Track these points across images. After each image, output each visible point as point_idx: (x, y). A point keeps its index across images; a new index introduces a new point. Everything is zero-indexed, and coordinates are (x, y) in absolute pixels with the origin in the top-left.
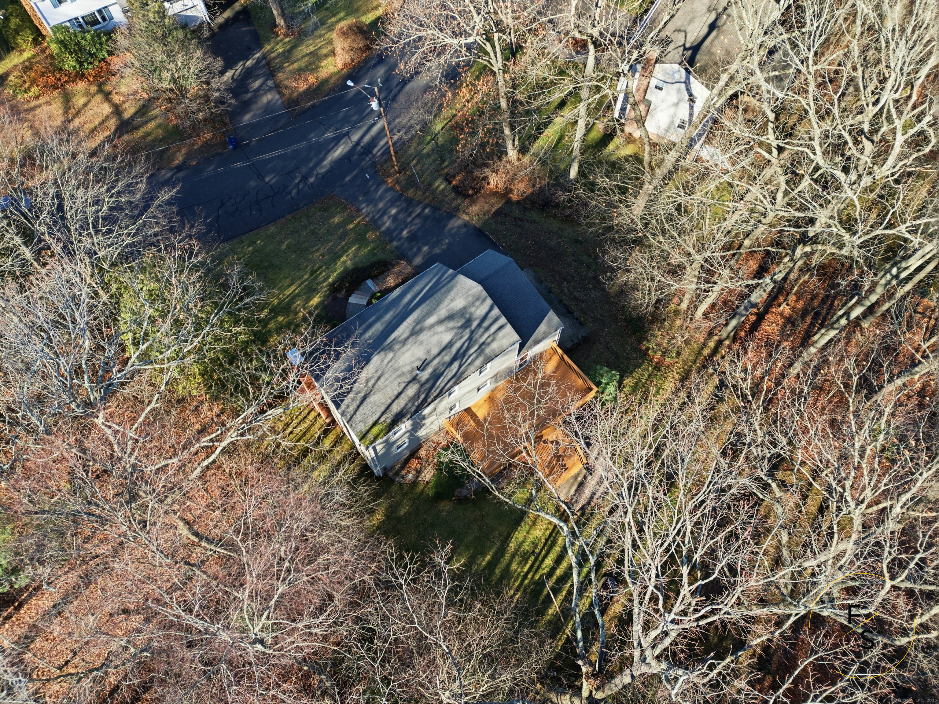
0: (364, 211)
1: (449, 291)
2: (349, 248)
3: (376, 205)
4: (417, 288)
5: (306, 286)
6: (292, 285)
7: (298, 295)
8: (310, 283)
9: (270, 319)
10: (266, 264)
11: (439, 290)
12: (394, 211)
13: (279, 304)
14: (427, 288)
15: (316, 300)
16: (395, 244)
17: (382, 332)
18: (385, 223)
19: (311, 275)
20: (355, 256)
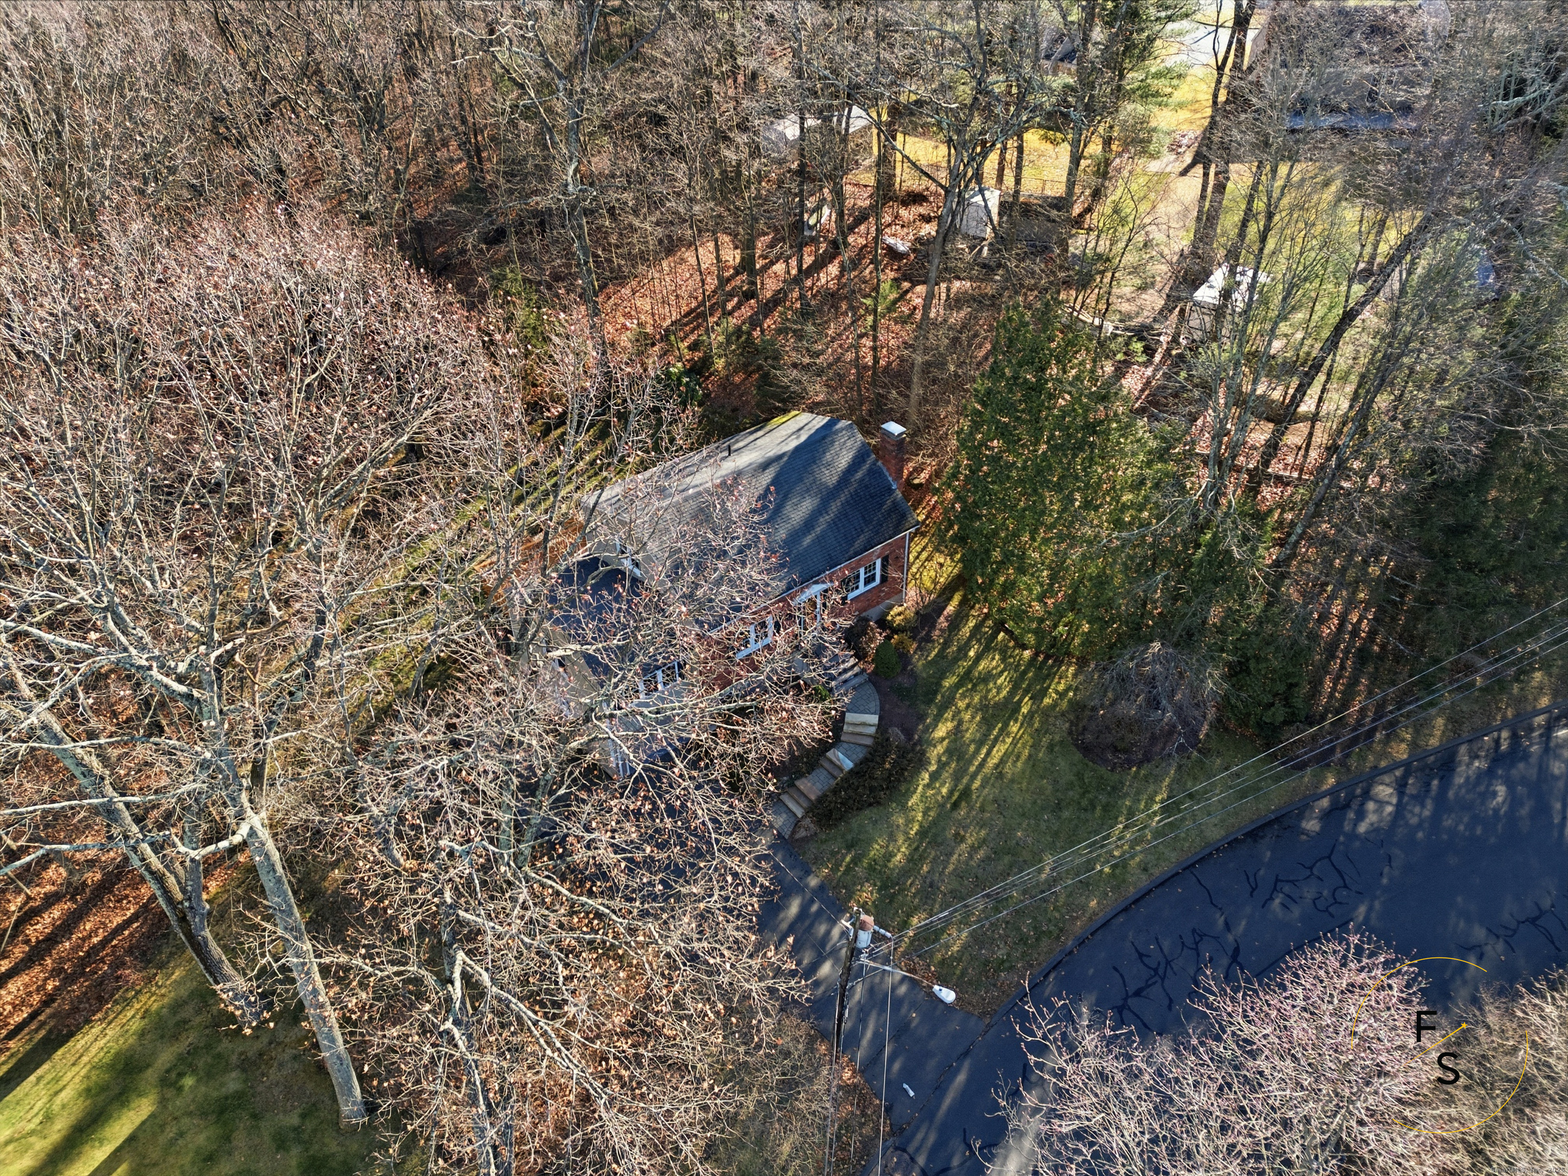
2: (910, 859)
5: (970, 763)
6: (997, 766)
7: (980, 744)
8: (964, 770)
9: (1012, 693)
10: (1066, 814)
13: (1006, 725)
15: (942, 731)
16: (813, 882)
17: (786, 497)
19: (967, 788)
20: (892, 838)
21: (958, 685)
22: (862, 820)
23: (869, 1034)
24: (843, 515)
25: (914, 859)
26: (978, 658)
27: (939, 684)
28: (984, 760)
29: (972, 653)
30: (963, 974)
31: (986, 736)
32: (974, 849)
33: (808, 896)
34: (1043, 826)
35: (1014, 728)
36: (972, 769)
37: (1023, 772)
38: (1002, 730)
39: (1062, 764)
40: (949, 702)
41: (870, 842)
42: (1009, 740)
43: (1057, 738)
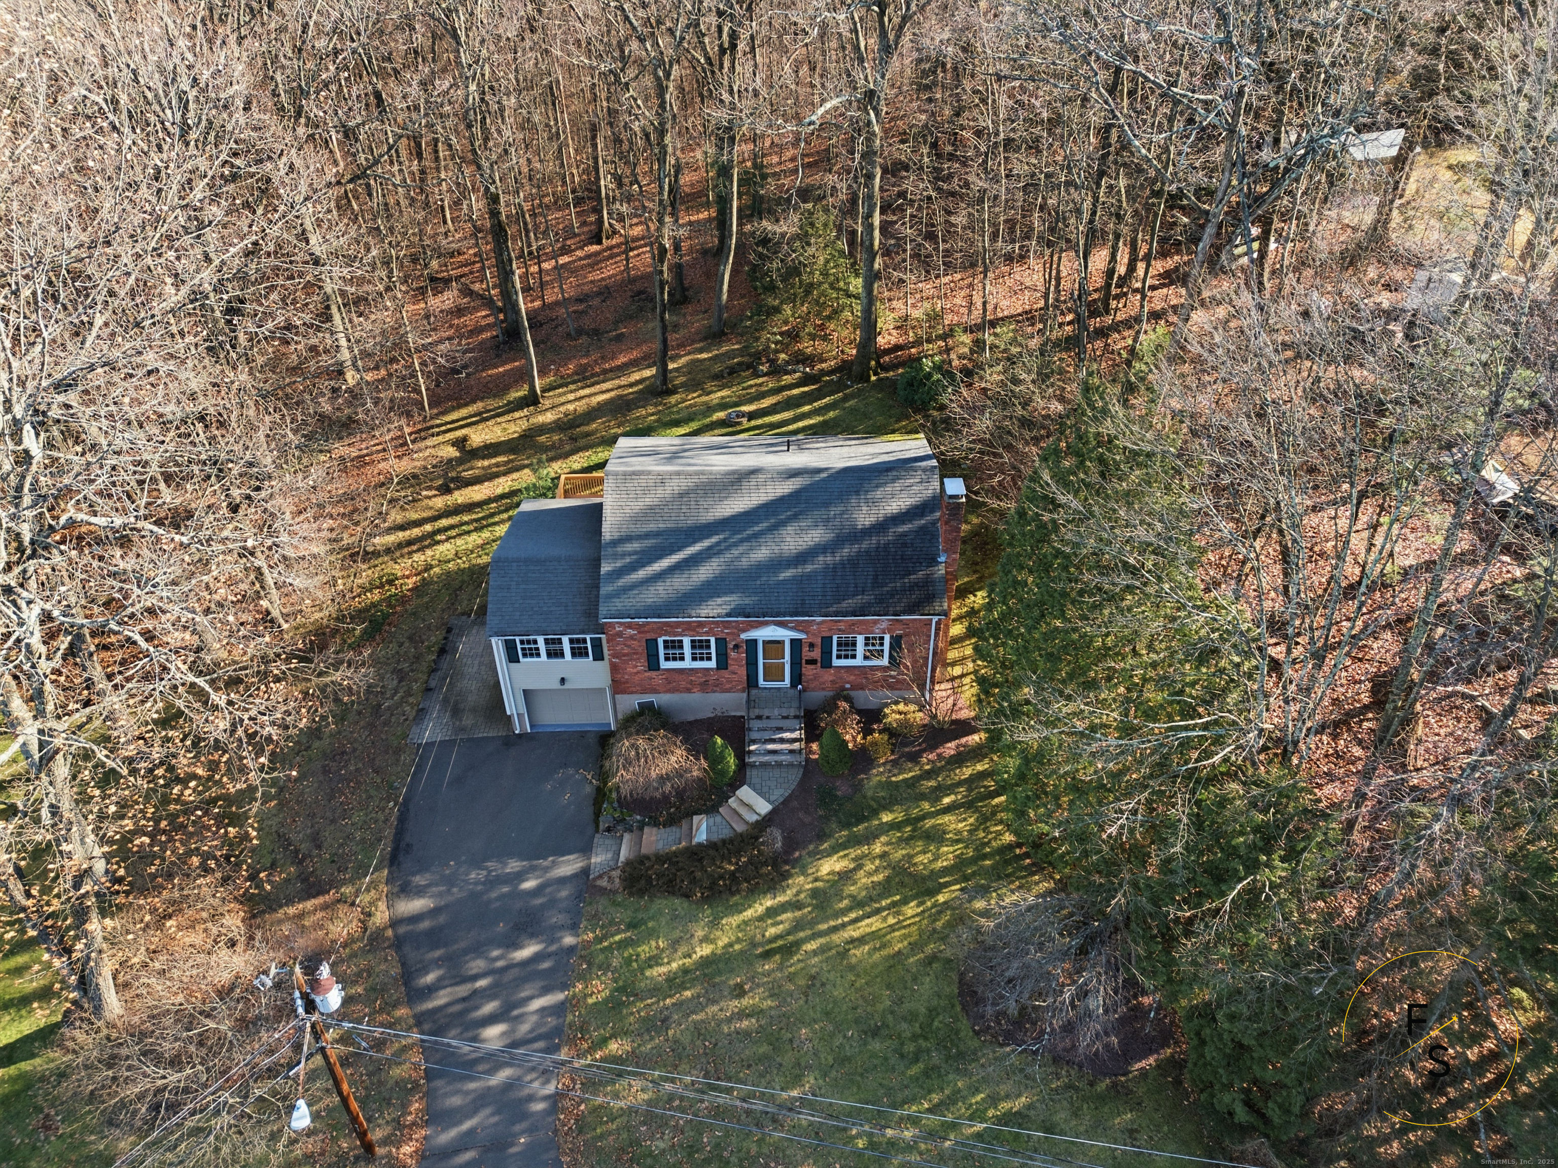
0: (550, 1089)
1: (651, 512)
2: (670, 979)
3: (508, 1086)
4: (680, 583)
5: (826, 919)
6: (852, 941)
7: (857, 904)
8: (813, 923)
9: (945, 871)
10: (876, 1045)
11: (657, 534)
12: (493, 1033)
13: (905, 901)
14: (665, 563)
15: (830, 866)
16: (569, 940)
17: (795, 517)
18: (542, 1010)
19: (798, 944)
20: (675, 944)
21: (895, 826)
22: (666, 905)
23: (467, 1125)
24: (852, 563)
25: (675, 982)
26: (948, 810)
27: (875, 813)
28: (844, 926)
29: (947, 800)
30: (601, 1137)
31: (871, 899)
32: (742, 1014)
33: (553, 948)
34: (838, 1041)
35: (911, 909)
36: (823, 927)
37: (875, 966)
38: (894, 904)
39: (926, 986)
40: (869, 838)
41: (653, 934)
42: (891, 920)
43: (948, 954)
